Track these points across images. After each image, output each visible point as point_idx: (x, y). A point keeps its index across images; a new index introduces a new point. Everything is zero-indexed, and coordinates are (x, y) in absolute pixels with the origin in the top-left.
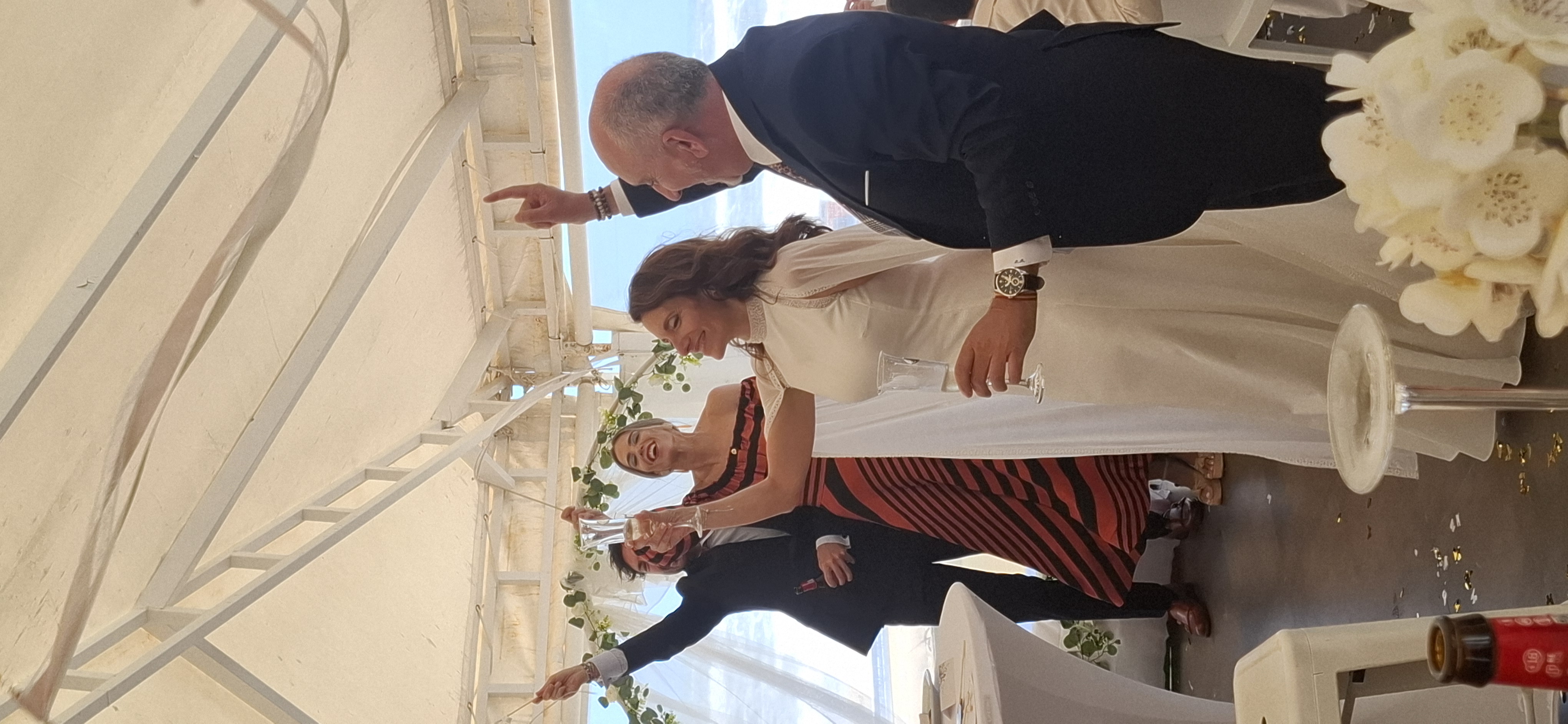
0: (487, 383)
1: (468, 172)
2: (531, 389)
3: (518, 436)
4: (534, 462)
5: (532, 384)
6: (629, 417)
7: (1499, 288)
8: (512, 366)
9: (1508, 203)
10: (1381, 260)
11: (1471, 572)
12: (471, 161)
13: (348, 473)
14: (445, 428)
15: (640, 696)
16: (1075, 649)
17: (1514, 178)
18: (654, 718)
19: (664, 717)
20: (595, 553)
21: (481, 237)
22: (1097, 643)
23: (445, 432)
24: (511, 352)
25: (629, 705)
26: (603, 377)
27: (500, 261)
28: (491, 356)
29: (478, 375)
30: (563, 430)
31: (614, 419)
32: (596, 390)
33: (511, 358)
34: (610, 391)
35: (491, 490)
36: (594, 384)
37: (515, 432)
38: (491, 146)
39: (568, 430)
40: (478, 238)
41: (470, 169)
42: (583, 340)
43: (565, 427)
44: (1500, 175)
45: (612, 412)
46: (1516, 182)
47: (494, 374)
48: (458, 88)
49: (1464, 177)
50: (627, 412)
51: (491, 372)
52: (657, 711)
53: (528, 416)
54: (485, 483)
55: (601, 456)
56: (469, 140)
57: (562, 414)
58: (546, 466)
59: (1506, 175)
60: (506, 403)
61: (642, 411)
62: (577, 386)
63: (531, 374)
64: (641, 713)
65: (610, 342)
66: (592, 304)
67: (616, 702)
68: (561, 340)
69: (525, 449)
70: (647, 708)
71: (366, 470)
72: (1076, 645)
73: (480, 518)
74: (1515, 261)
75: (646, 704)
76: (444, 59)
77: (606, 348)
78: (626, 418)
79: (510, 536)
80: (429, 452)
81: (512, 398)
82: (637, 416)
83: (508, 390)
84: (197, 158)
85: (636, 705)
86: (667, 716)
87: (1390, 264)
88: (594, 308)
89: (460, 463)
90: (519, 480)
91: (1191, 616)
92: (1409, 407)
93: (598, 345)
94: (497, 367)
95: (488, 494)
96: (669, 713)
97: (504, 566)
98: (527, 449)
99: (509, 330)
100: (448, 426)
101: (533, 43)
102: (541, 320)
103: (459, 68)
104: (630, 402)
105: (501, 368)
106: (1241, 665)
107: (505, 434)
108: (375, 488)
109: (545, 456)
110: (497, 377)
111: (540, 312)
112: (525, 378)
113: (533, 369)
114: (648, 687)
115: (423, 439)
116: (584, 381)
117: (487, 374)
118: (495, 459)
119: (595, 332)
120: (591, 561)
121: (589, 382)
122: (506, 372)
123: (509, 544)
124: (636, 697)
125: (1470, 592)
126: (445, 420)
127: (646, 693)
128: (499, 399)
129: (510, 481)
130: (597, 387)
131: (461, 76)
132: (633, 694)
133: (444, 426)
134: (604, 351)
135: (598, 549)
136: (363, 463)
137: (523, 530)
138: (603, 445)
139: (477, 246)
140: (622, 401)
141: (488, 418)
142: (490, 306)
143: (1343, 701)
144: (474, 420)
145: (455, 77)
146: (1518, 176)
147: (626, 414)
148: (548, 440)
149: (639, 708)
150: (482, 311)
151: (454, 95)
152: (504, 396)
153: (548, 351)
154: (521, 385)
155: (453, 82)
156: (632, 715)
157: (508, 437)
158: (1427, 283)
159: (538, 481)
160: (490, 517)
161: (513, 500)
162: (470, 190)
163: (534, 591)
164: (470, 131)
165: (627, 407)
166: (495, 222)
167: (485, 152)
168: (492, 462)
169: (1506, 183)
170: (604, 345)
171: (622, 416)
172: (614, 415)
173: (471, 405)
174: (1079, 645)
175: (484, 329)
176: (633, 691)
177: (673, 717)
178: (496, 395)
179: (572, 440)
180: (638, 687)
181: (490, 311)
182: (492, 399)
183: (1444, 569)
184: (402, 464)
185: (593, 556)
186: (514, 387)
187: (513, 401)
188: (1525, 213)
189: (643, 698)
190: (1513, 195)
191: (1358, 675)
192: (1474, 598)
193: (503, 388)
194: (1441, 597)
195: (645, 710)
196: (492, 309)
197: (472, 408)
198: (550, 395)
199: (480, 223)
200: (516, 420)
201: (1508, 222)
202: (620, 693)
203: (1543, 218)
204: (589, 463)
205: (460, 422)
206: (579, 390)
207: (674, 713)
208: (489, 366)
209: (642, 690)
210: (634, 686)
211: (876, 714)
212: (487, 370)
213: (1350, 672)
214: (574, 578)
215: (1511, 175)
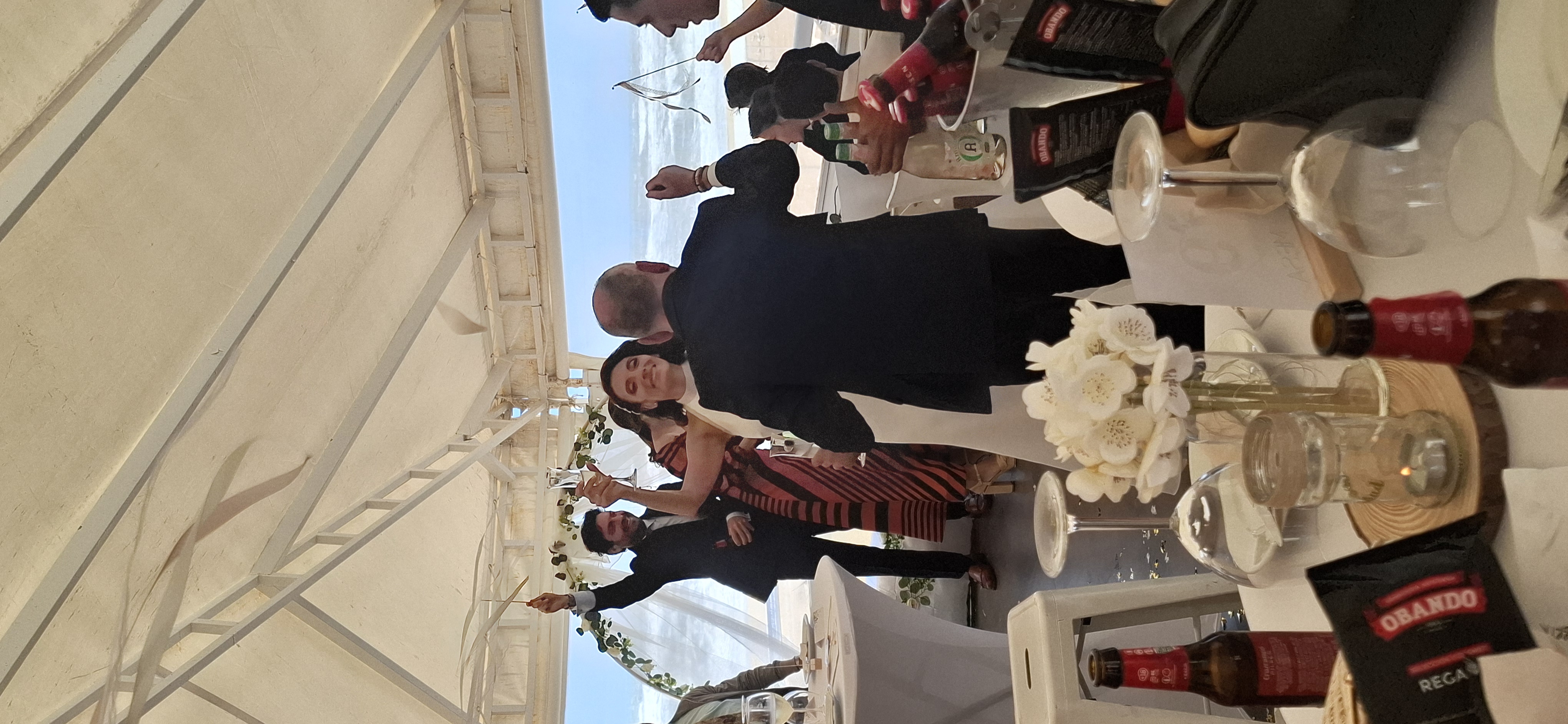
0: (495, 407)
1: (481, 261)
2: (526, 410)
3: (517, 444)
4: (529, 463)
5: (526, 407)
6: (596, 433)
7: (1116, 479)
8: (513, 395)
9: (1119, 435)
10: (1057, 456)
11: (1165, 542)
12: (483, 254)
13: (397, 474)
14: (467, 440)
15: (606, 626)
16: (906, 588)
17: (1122, 423)
18: (615, 642)
19: (622, 641)
20: (574, 528)
21: (490, 306)
22: (922, 584)
23: (466, 443)
24: (512, 384)
25: (598, 633)
26: (576, 402)
27: (503, 322)
28: (498, 388)
29: (489, 400)
30: (549, 439)
31: (586, 433)
32: (572, 411)
33: (512, 389)
34: (582, 411)
35: (499, 482)
36: (570, 407)
37: (516, 441)
38: (496, 243)
39: (553, 439)
40: (488, 307)
41: (482, 259)
42: (561, 375)
43: (550, 437)
44: (1114, 421)
45: (585, 428)
46: (1123, 425)
47: (500, 400)
48: (474, 203)
49: (1095, 423)
50: (595, 429)
51: (497, 399)
52: (618, 637)
53: (524, 429)
54: (494, 477)
55: (577, 460)
56: (481, 238)
57: (548, 427)
58: (537, 465)
59: (1117, 422)
60: (509, 421)
61: (605, 428)
62: (558, 408)
63: (526, 400)
64: (606, 639)
65: (582, 377)
66: (569, 351)
67: (589, 632)
68: (547, 376)
69: (522, 453)
70: (611, 635)
71: (410, 472)
72: (907, 586)
73: (491, 502)
74: (1124, 465)
75: (610, 631)
76: (465, 184)
77: (579, 382)
78: (594, 433)
79: (512, 515)
80: (454, 458)
81: (512, 417)
82: (602, 432)
83: (509, 411)
84: (294, 262)
85: (602, 633)
86: (625, 640)
87: (1061, 459)
88: (570, 353)
89: (477, 464)
90: (518, 475)
91: (983, 576)
92: (1077, 529)
93: (573, 379)
94: (502, 395)
95: (497, 485)
96: (626, 638)
97: (508, 536)
98: (523, 453)
99: (510, 370)
100: (468, 438)
101: (527, 172)
102: (533, 362)
103: (474, 189)
104: (597, 422)
105: (505, 396)
106: (1012, 613)
107: (509, 442)
108: (417, 485)
109: (536, 457)
110: (502, 402)
111: (532, 357)
112: (521, 403)
113: (527, 397)
114: (611, 620)
115: (450, 448)
116: (563, 404)
117: (495, 400)
118: (500, 461)
119: (570, 370)
120: (571, 533)
121: (567, 405)
122: (509, 399)
123: (512, 520)
124: (603, 627)
125: (1164, 555)
126: (465, 434)
127: (610, 624)
128: (503, 419)
129: (512, 476)
130: (573, 409)
131: (476, 195)
132: (601, 625)
133: (466, 438)
134: (578, 383)
135: (576, 525)
136: (409, 466)
137: (522, 510)
138: (578, 452)
139: (488, 312)
140: (591, 421)
141: (497, 432)
142: (497, 354)
143: (1077, 636)
144: (486, 433)
145: (472, 196)
146: (1124, 422)
147: (594, 430)
148: (538, 446)
149: (605, 635)
150: (491, 357)
151: (471, 208)
152: (506, 416)
153: (538, 384)
154: (518, 408)
155: (470, 200)
156: (600, 640)
157: (510, 445)
158: (1081, 471)
159: (531, 475)
160: (498, 501)
161: (514, 489)
162: (483, 273)
163: (530, 553)
164: (483, 236)
165: (595, 426)
166: (500, 296)
167: (493, 248)
168: (499, 462)
169: (1118, 425)
170: (577, 379)
171: (592, 431)
172: (586, 431)
173: (484, 423)
174: (909, 586)
175: (493, 369)
176: (601, 623)
177: (629, 641)
178: (501, 416)
179: (556, 446)
180: (604, 621)
181: (497, 357)
182: (498, 418)
183: (1148, 538)
184: (436, 466)
185: (572, 530)
186: (514, 409)
187: (514, 419)
188: (1128, 440)
189: (607, 628)
190: (1122, 432)
191: (1087, 621)
192: (1167, 559)
193: (506, 410)
194: (1145, 557)
195: (609, 636)
196: (498, 355)
197: (484, 425)
198: (540, 414)
199: (489, 295)
200: (517, 433)
201: (1118, 445)
202: (592, 625)
203: (1138, 443)
204: (568, 464)
205: (477, 435)
206: (560, 411)
207: (630, 638)
208: (497, 395)
209: (607, 623)
210: (602, 620)
211: (769, 636)
212: (495, 397)
213: (1082, 619)
214: (558, 545)
215: (1120, 422)
